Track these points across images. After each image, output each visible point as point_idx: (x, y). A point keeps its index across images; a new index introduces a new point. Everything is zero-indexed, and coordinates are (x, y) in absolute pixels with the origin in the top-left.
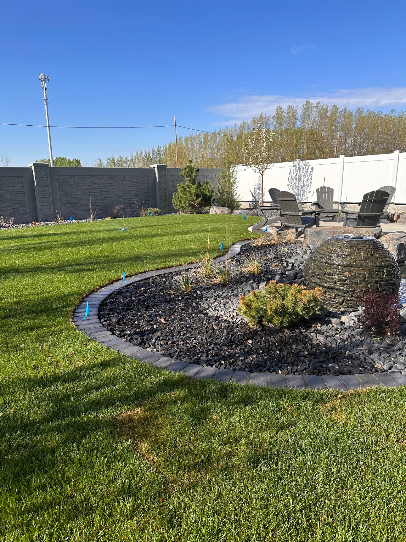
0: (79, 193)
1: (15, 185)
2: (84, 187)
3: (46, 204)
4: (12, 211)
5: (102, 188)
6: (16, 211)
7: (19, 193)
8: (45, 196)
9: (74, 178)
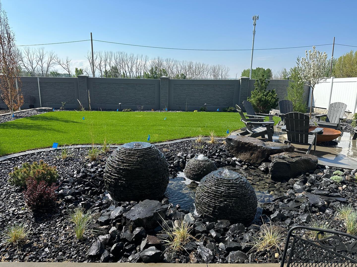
0: (185, 95)
1: (151, 89)
2: (189, 91)
3: (164, 100)
4: (148, 103)
5: (201, 92)
6: (149, 103)
7: (153, 93)
8: (164, 96)
9: (183, 86)
